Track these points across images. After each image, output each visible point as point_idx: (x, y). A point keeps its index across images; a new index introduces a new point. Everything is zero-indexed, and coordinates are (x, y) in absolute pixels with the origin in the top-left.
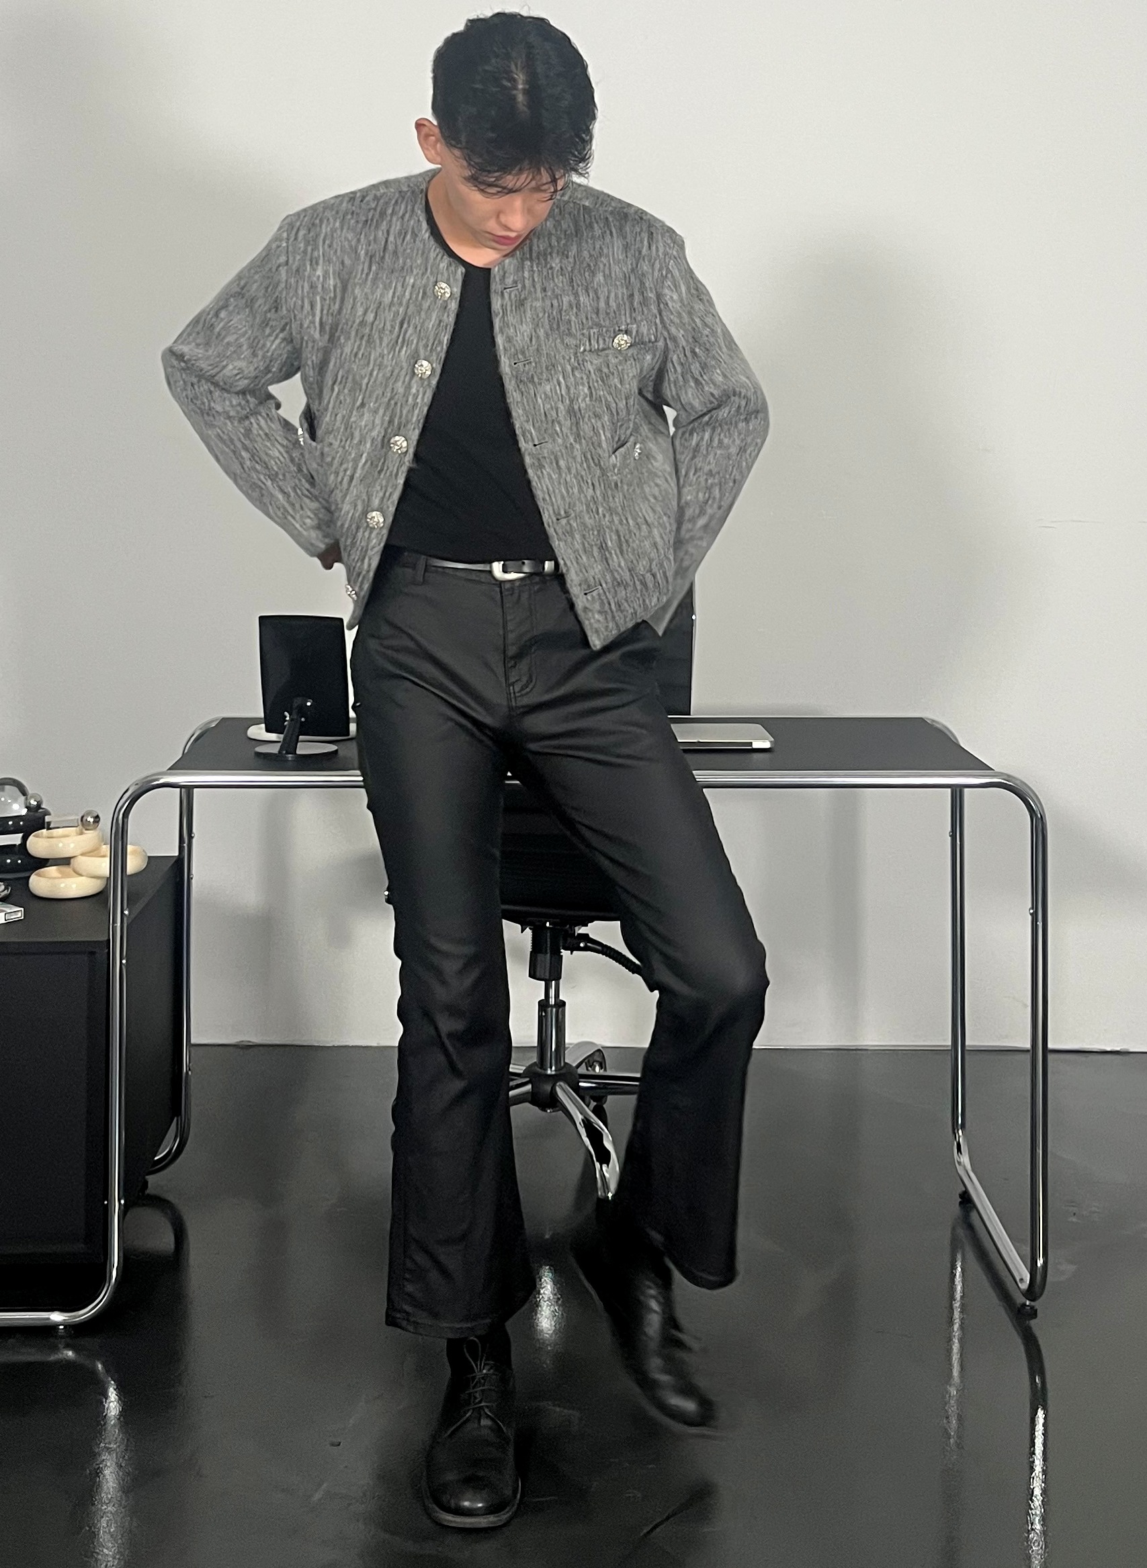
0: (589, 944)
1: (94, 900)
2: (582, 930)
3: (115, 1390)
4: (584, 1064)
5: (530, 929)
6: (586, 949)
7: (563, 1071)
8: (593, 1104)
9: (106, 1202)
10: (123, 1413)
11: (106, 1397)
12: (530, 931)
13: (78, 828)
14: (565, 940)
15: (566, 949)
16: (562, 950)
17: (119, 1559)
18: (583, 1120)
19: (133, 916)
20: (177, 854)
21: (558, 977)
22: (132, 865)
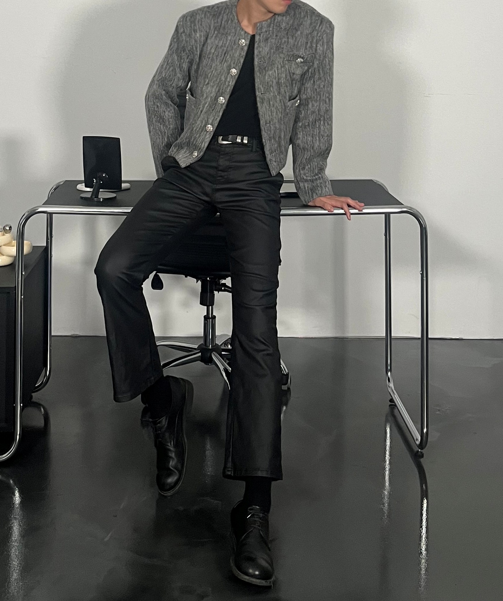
0: (226, 288)
1: (8, 267)
2: (223, 281)
3: (18, 492)
4: (223, 344)
5: (200, 281)
6: (224, 290)
7: (214, 347)
8: (227, 361)
9: (14, 405)
10: (21, 503)
11: (14, 495)
12: (200, 282)
13: (2, 233)
14: (216, 286)
15: (216, 291)
16: (214, 291)
17: (20, 566)
18: (224, 369)
19: (27, 274)
20: (45, 245)
21: (212, 304)
22: (26, 250)
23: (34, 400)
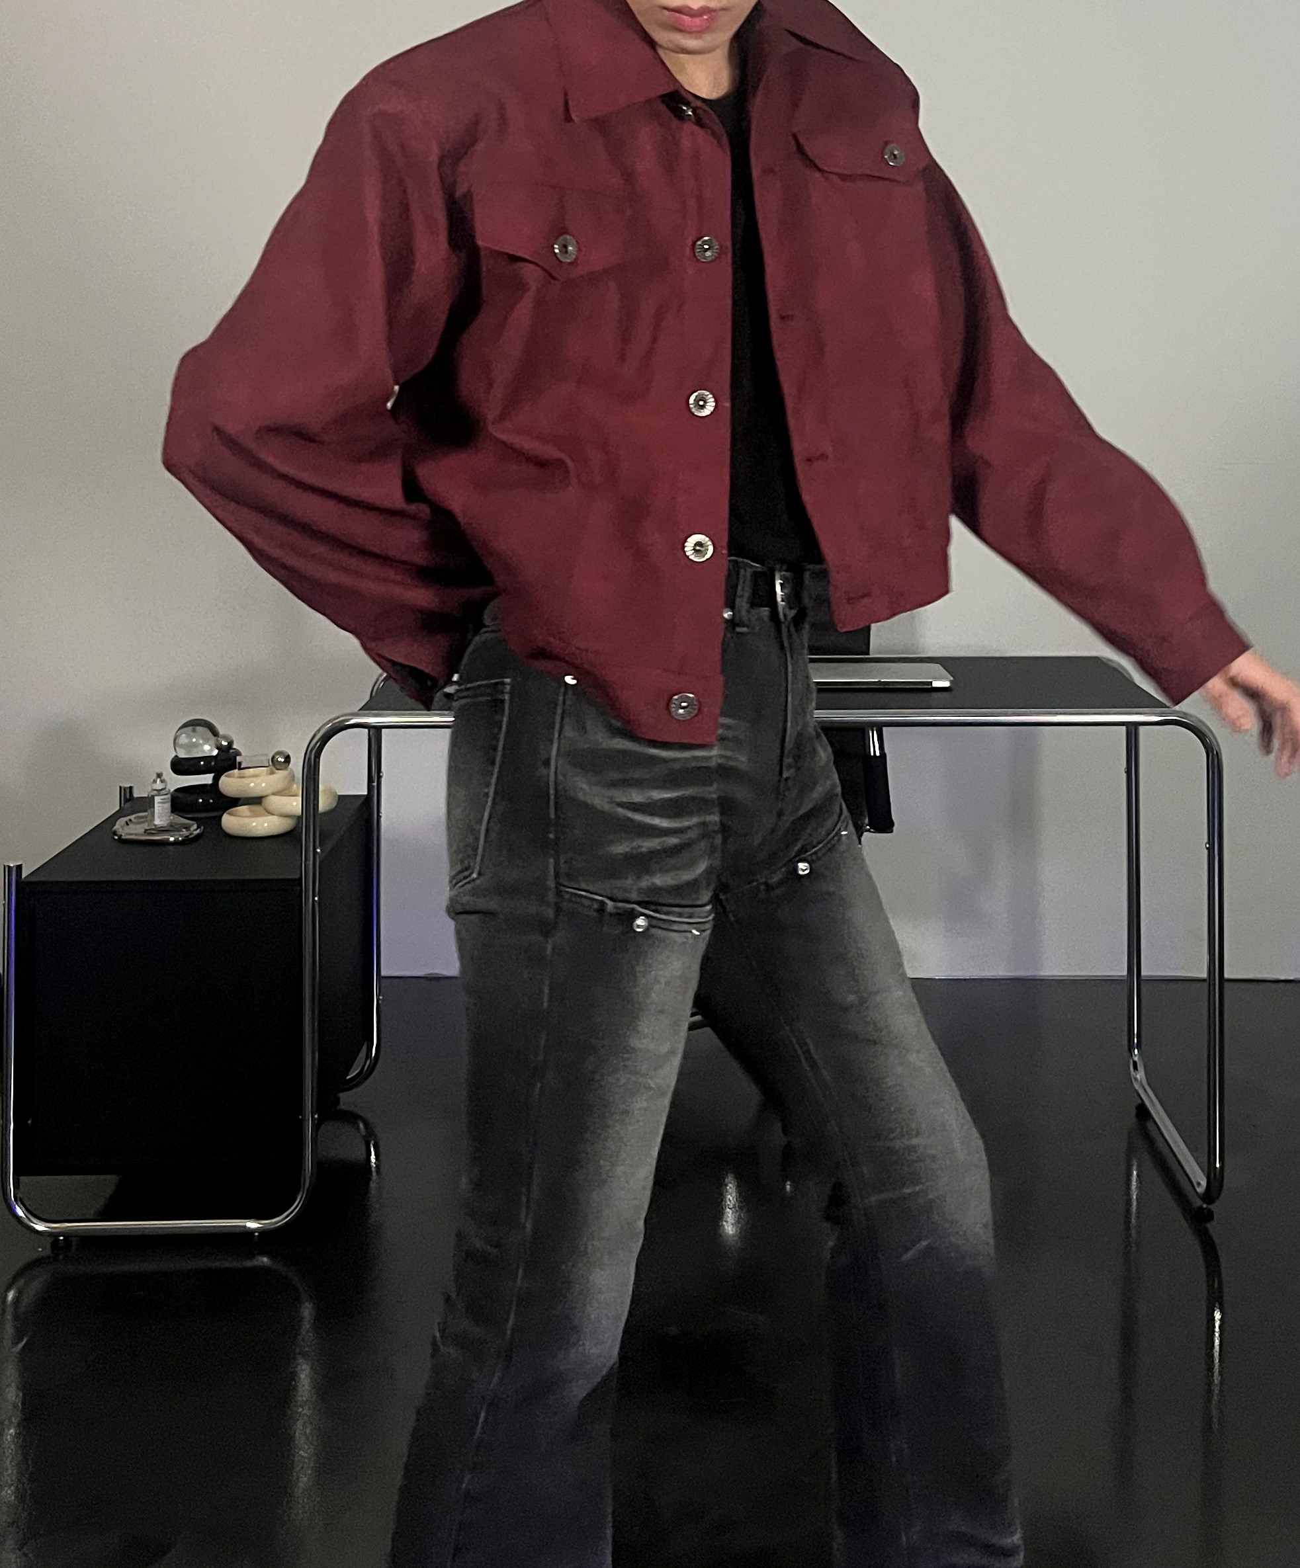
1: (284, 838)
3: (310, 1302)
9: (299, 1117)
11: (301, 1310)
13: (268, 768)
19: (326, 853)
20: (366, 793)
22: (324, 804)
23: (343, 1106)
